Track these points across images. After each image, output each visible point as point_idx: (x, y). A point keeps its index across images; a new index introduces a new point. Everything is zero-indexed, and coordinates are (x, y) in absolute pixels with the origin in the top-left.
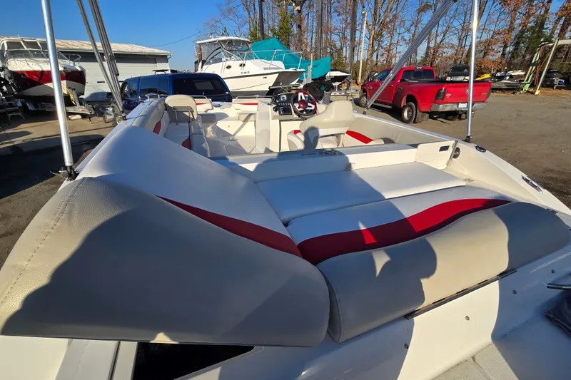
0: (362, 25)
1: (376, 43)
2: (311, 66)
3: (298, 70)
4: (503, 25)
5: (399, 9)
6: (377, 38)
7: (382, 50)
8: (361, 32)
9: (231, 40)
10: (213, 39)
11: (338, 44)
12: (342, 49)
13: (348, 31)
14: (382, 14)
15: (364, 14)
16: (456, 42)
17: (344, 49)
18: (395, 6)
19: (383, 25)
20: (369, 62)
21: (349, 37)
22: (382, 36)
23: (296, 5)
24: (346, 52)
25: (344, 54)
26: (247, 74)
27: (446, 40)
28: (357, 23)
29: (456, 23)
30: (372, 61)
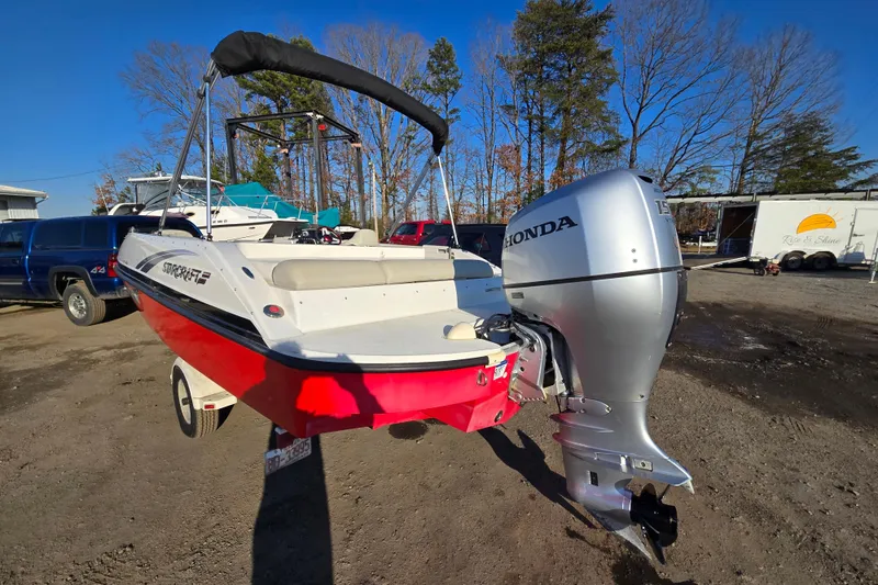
0: (371, 176)
1: (390, 198)
2: (317, 215)
3: (299, 220)
4: (511, 187)
5: (410, 163)
6: (390, 192)
7: (398, 207)
8: (371, 185)
9: (193, 181)
10: (161, 178)
11: (343, 196)
12: (348, 202)
13: (355, 182)
14: (392, 167)
15: (371, 166)
16: (474, 201)
17: (352, 203)
18: (405, 161)
19: (395, 179)
20: (385, 219)
21: (356, 190)
22: (396, 191)
23: (282, 147)
24: (355, 206)
25: (352, 209)
26: (223, 223)
27: (464, 198)
28: (364, 175)
29: (469, 183)
30: (389, 218)
